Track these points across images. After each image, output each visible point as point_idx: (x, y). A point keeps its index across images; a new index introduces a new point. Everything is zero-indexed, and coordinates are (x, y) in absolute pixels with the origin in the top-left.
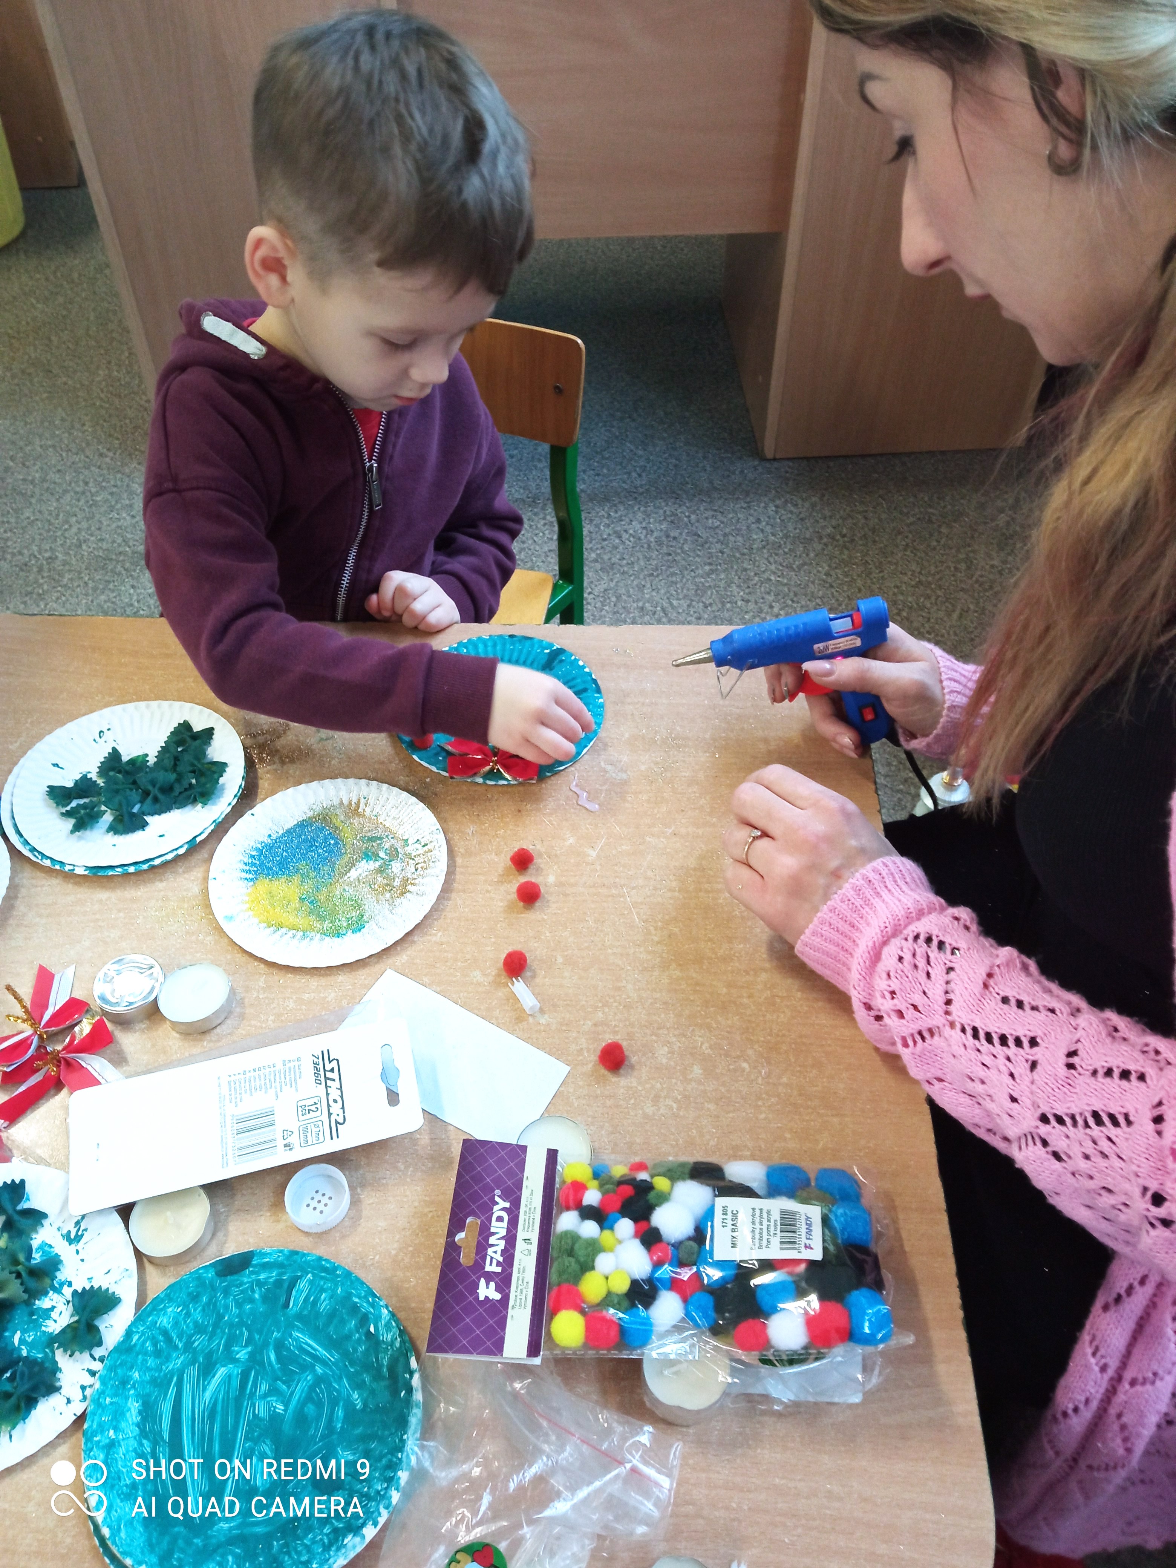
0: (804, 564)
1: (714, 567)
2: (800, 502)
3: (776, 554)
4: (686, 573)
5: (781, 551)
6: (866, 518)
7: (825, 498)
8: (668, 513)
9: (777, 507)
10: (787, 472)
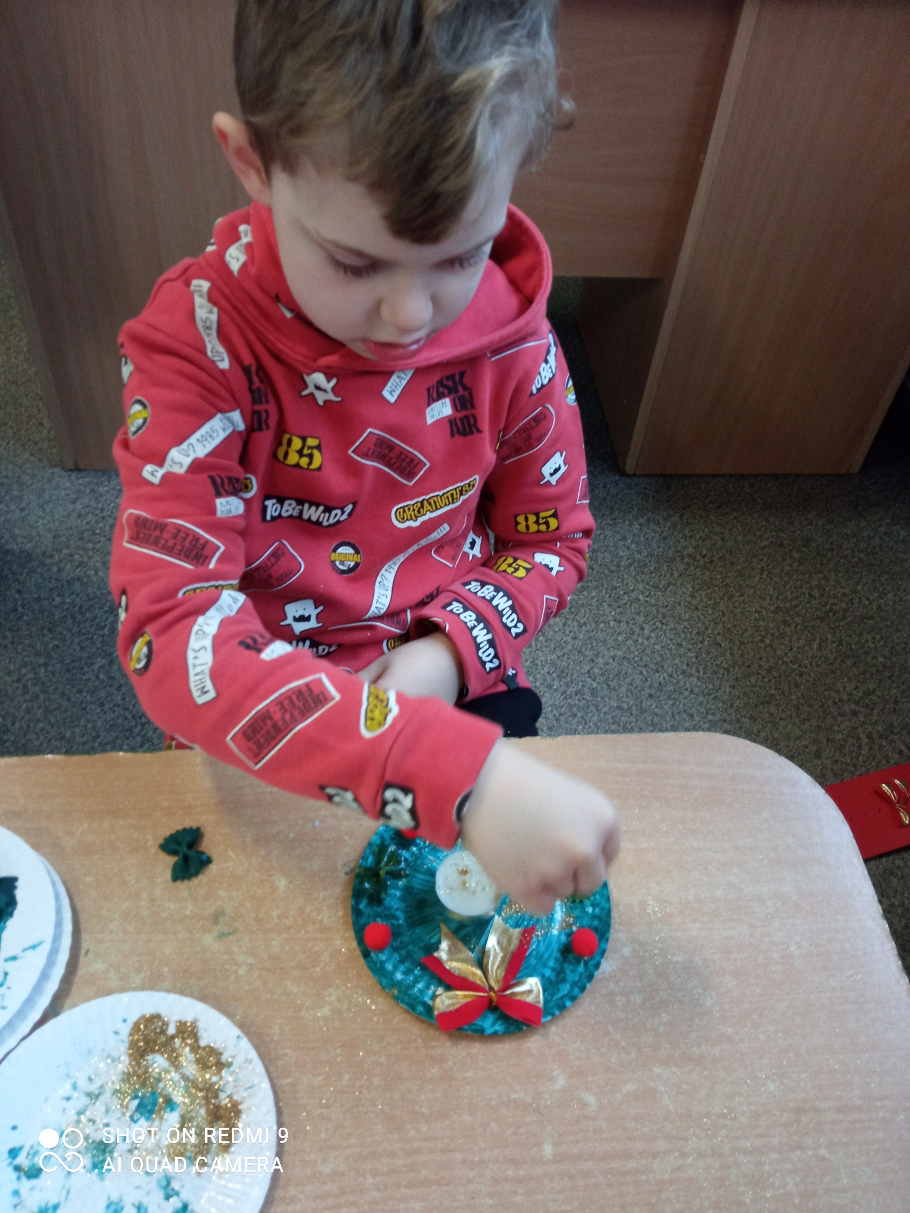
2: (661, 521)
3: (643, 573)
5: (646, 570)
6: (723, 540)
7: (685, 517)
9: (640, 525)
10: (646, 488)
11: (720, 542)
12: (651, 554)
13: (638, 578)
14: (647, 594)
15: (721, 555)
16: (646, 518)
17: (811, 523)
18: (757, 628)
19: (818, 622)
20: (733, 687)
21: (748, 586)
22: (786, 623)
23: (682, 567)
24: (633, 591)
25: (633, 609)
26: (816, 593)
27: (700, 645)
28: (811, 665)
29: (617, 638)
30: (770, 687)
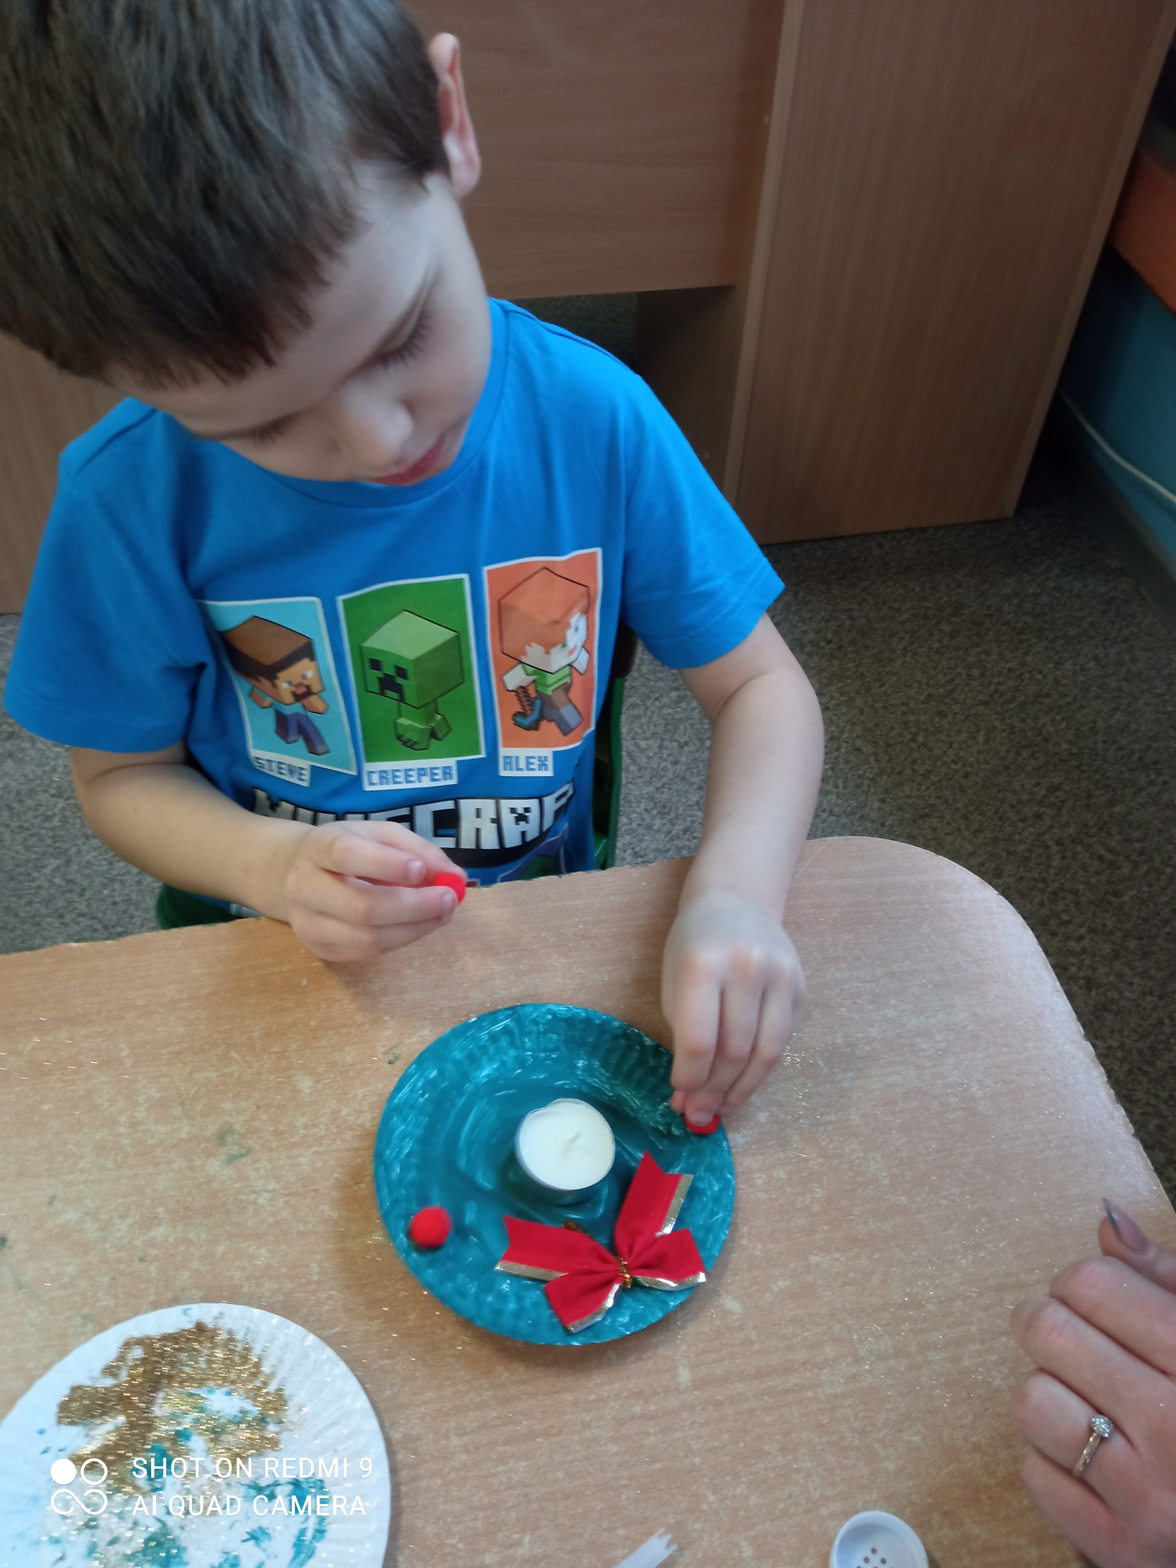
17: (960, 586)
19: (982, 708)
26: (975, 672)
28: (978, 762)
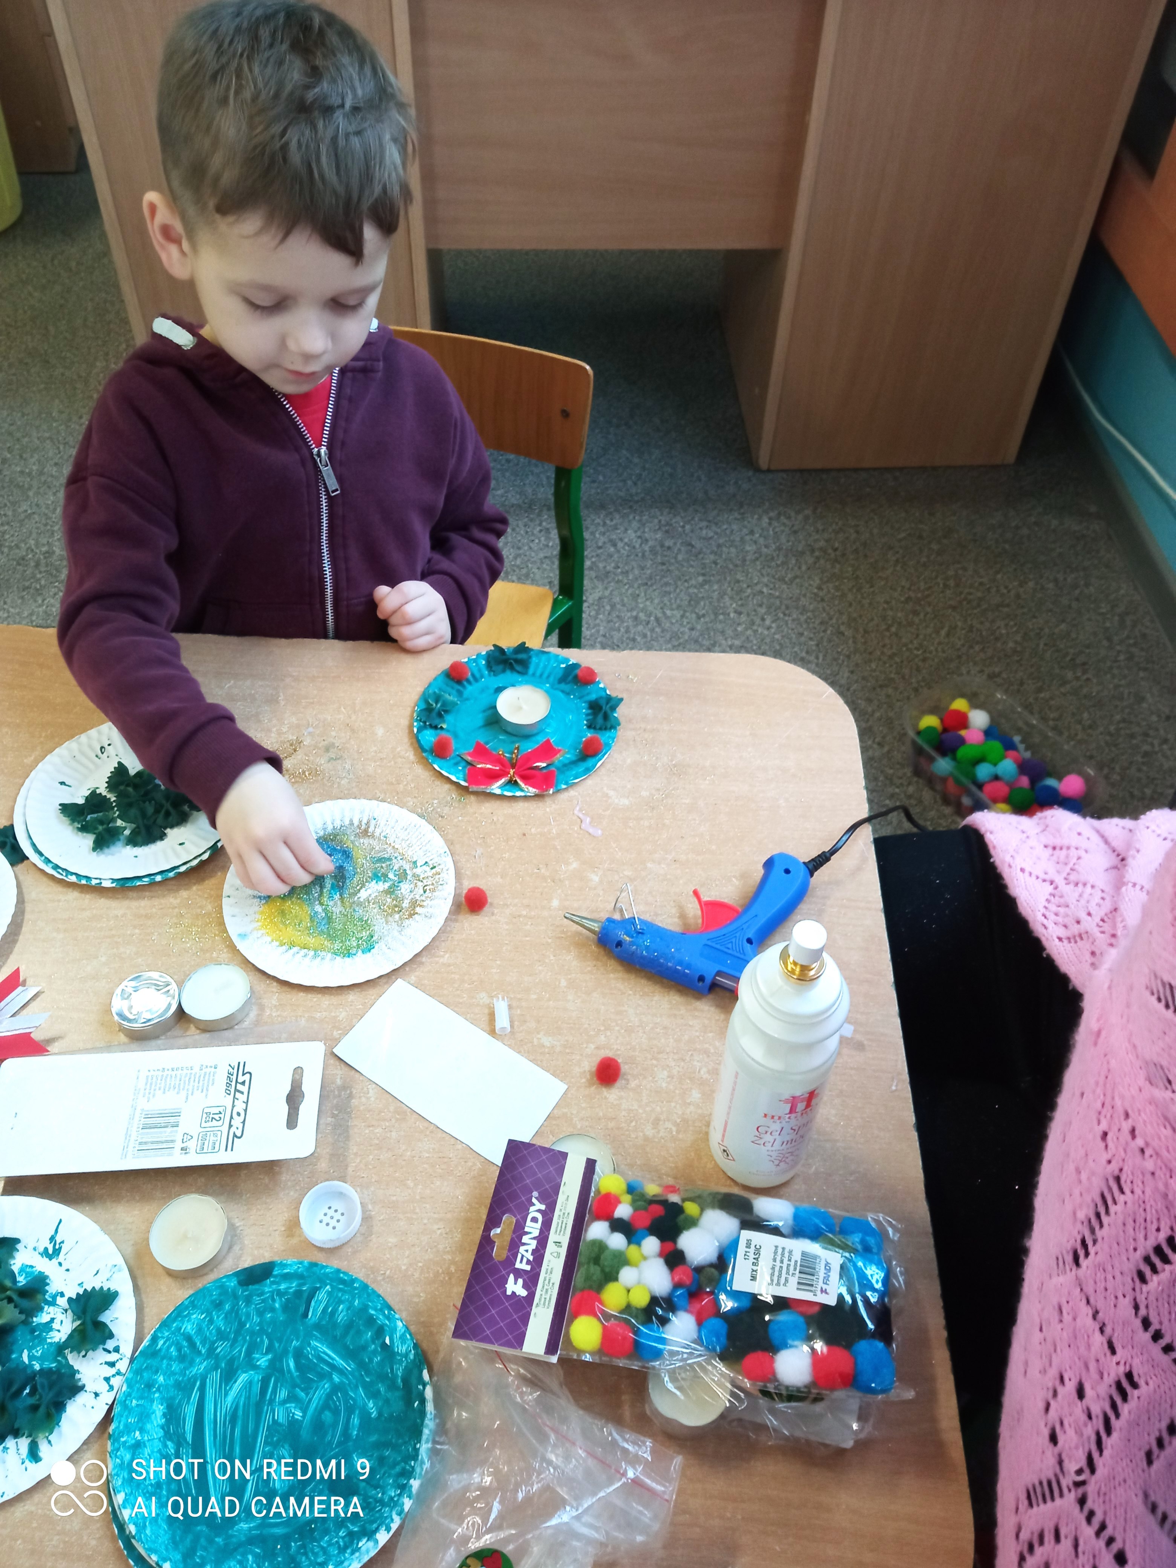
0: (796, 577)
1: (707, 578)
2: (793, 514)
3: (769, 567)
4: (679, 583)
5: (773, 564)
6: (857, 532)
7: (819, 510)
8: (663, 522)
9: (770, 519)
10: (781, 484)
11: (854, 536)
12: (779, 549)
13: (764, 572)
14: (772, 586)
15: (854, 547)
16: (776, 512)
17: (954, 514)
18: (884, 618)
19: (950, 611)
20: (852, 672)
21: (880, 577)
22: (915, 613)
23: (811, 560)
24: (756, 584)
25: (755, 602)
26: (952, 583)
27: (822, 634)
28: (936, 650)
29: (736, 630)
30: (891, 672)
